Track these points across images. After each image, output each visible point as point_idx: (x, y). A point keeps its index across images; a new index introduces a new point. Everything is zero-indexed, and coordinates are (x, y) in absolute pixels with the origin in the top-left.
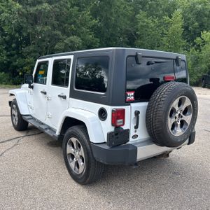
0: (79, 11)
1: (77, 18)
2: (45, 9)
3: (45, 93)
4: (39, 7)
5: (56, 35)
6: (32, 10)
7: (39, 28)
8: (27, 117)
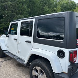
0: (22, 5)
1: (22, 8)
2: (9, 4)
3: (16, 40)
4: (6, 3)
5: (13, 14)
6: (3, 4)
7: (6, 12)
8: (5, 52)
